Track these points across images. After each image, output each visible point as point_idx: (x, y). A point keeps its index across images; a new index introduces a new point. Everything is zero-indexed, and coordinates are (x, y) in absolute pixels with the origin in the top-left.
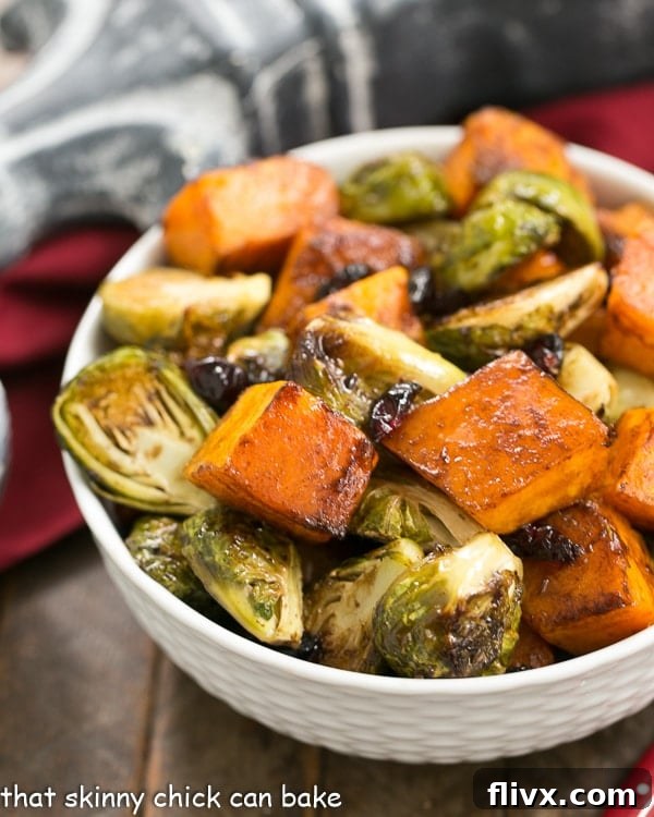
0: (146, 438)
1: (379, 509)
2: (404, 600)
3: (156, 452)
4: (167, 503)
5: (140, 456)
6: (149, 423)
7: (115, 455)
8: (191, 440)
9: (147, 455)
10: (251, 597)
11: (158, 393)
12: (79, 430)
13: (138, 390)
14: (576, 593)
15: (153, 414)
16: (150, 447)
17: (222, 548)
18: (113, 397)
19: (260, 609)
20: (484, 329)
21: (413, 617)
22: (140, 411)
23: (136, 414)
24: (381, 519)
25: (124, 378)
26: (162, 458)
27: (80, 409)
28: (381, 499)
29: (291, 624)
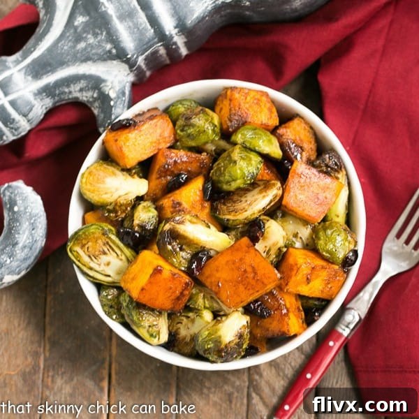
0: (104, 259)
1: (195, 299)
2: (206, 340)
3: (108, 264)
4: (114, 283)
5: (102, 265)
6: (104, 253)
7: (92, 265)
8: (121, 260)
9: (105, 265)
10: (148, 331)
11: (108, 243)
12: (78, 257)
13: (100, 241)
14: (270, 329)
15: (106, 250)
16: (106, 262)
17: (136, 315)
18: (90, 244)
19: (152, 335)
20: (233, 220)
21: (209, 346)
22: (101, 250)
23: (100, 251)
24: (196, 303)
25: (94, 237)
26: (110, 266)
27: (77, 249)
28: (195, 294)
29: (164, 337)
